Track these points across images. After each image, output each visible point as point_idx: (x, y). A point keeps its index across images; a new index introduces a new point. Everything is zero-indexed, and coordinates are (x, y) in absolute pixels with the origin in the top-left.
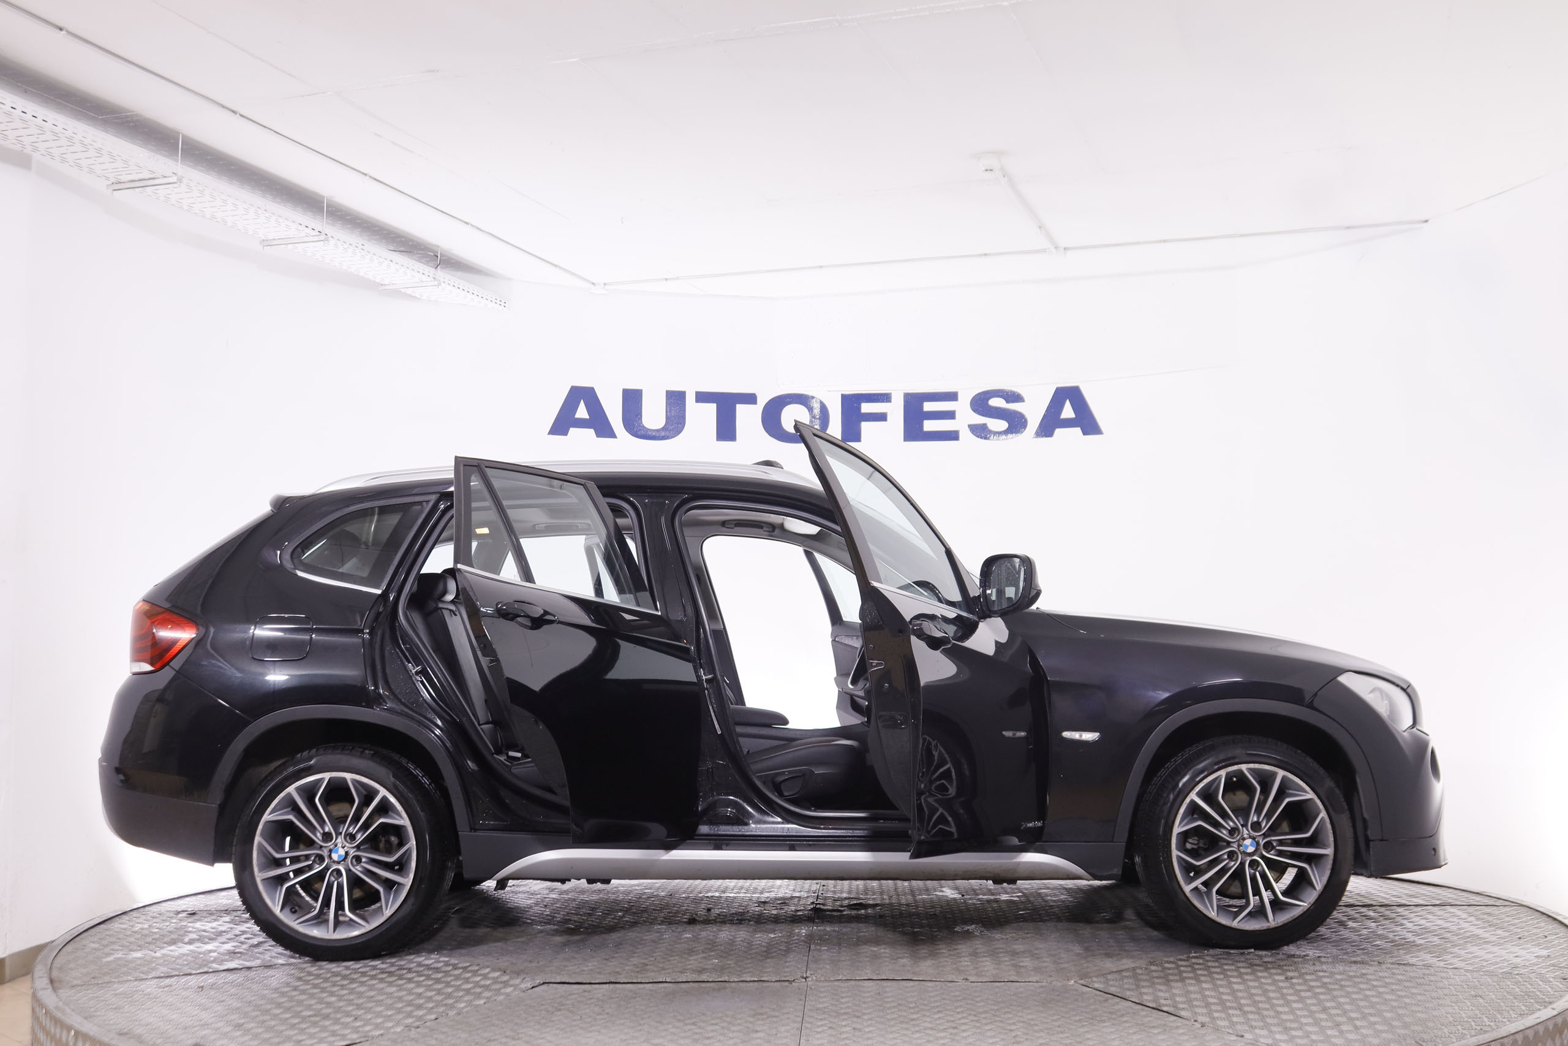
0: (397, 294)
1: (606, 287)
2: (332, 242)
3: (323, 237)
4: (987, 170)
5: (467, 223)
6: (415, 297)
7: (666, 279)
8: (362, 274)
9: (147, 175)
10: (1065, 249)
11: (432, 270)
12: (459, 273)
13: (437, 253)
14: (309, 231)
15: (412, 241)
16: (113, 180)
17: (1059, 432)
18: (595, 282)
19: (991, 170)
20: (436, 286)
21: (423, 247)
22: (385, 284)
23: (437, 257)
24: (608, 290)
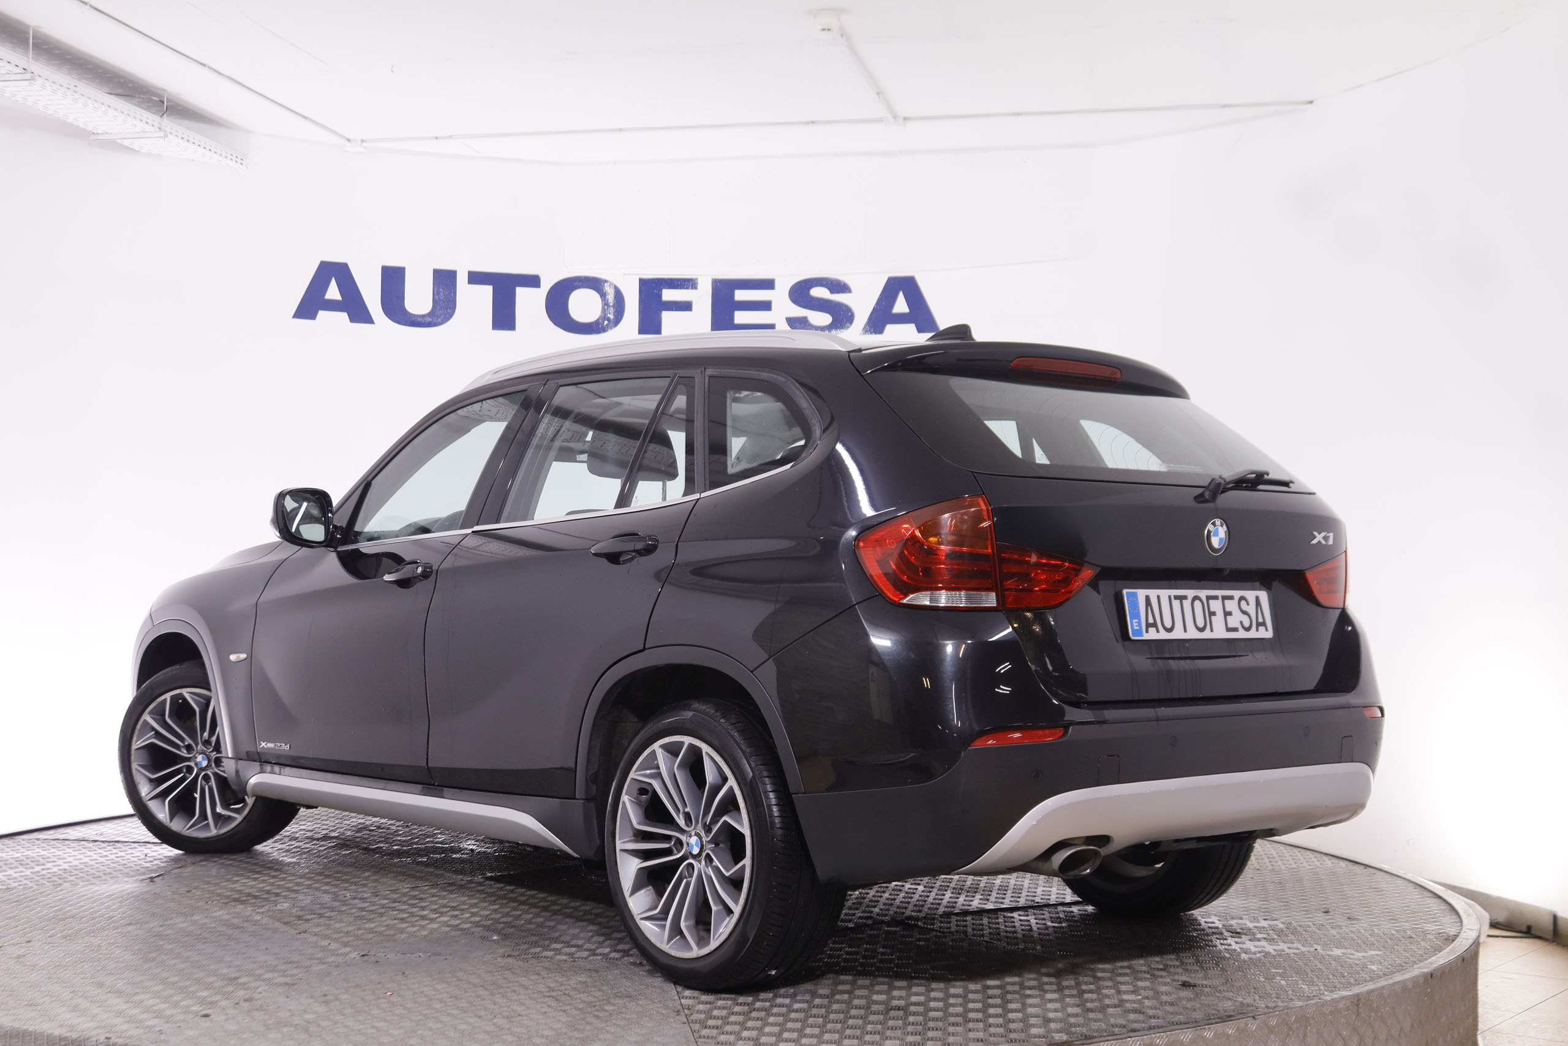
0: (112, 145)
1: (365, 144)
2: (39, 81)
3: (28, 76)
4: (824, 30)
5: (204, 65)
6: (133, 150)
7: (437, 138)
8: (70, 120)
10: (904, 119)
11: (157, 118)
12: (186, 122)
13: (163, 97)
14: (11, 68)
15: (131, 81)
17: (889, 328)
18: (349, 137)
19: (828, 30)
20: (161, 137)
21: (145, 90)
22: (98, 134)
23: (163, 103)
24: (365, 148)
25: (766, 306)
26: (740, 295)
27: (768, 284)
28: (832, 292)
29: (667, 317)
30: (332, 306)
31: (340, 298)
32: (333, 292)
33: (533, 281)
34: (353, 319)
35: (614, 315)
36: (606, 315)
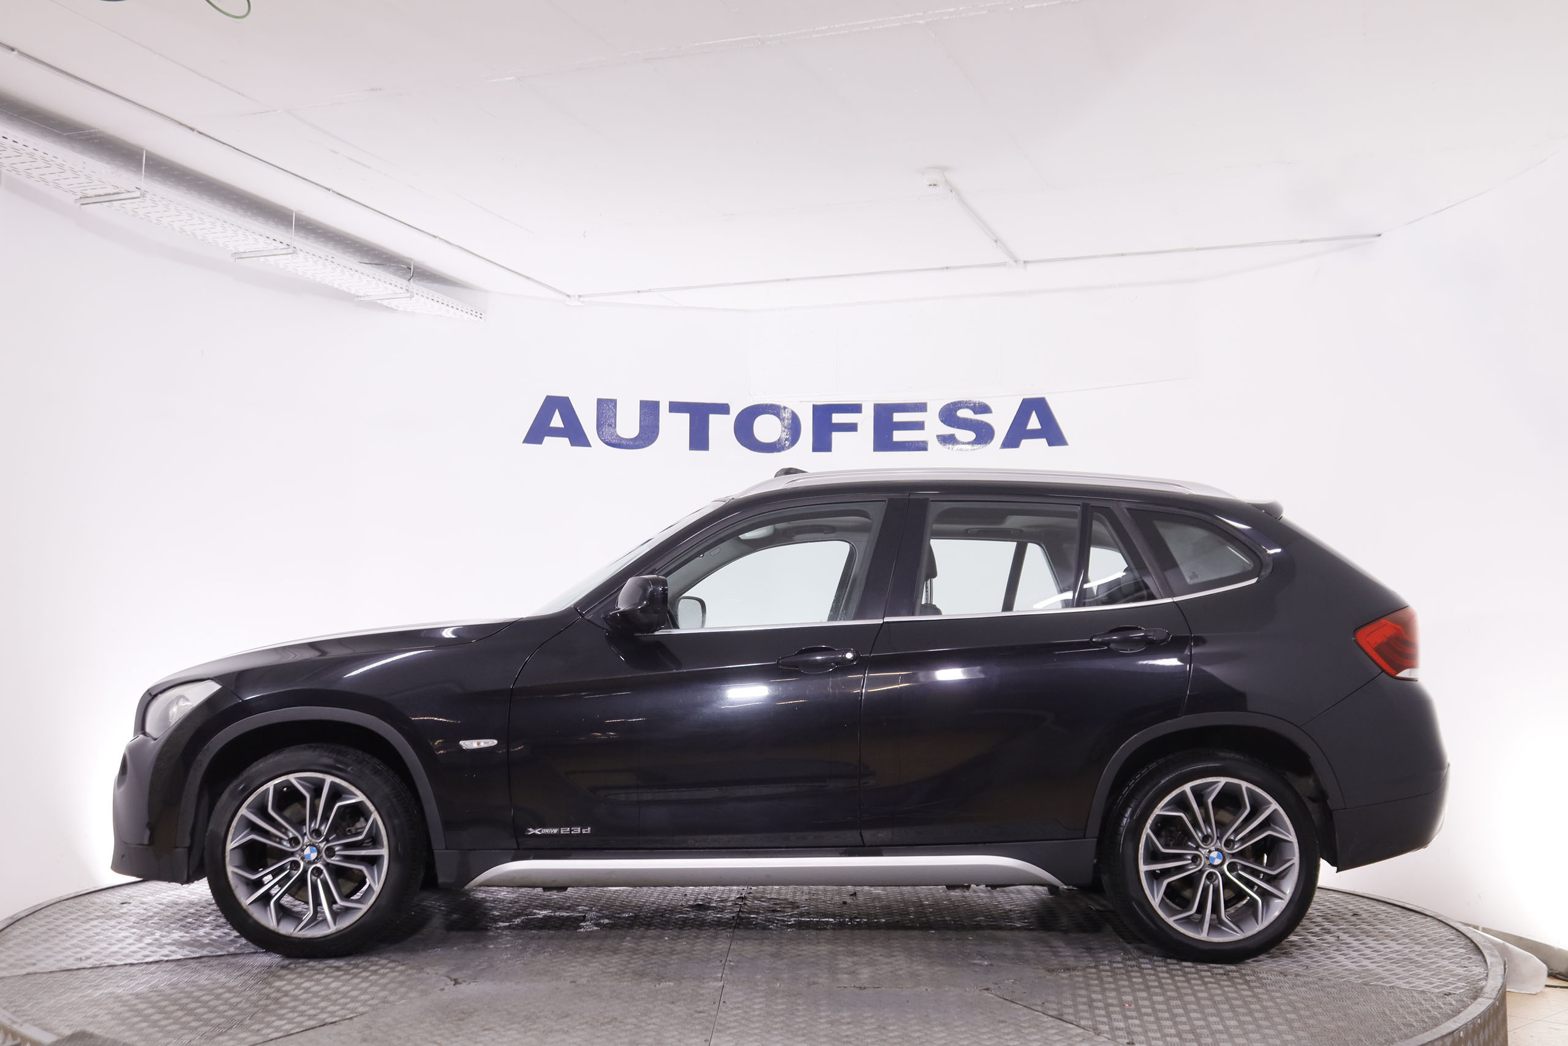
0: (373, 305)
1: (581, 299)
2: (301, 254)
3: (290, 251)
4: (930, 185)
5: (436, 237)
6: (392, 309)
7: (639, 292)
8: (336, 286)
9: (111, 190)
10: (1024, 262)
11: (405, 282)
12: (436, 285)
13: (411, 265)
14: (277, 244)
15: (386, 254)
16: (81, 195)
18: (568, 294)
19: (934, 185)
20: (408, 297)
21: (396, 260)
22: (360, 296)
23: (410, 269)
24: (582, 302)
25: (919, 426)
26: (898, 417)
27: (921, 407)
28: (975, 413)
29: (836, 436)
30: (556, 433)
31: (563, 426)
32: (557, 421)
33: (723, 409)
34: (574, 443)
35: (792, 436)
36: (784, 436)
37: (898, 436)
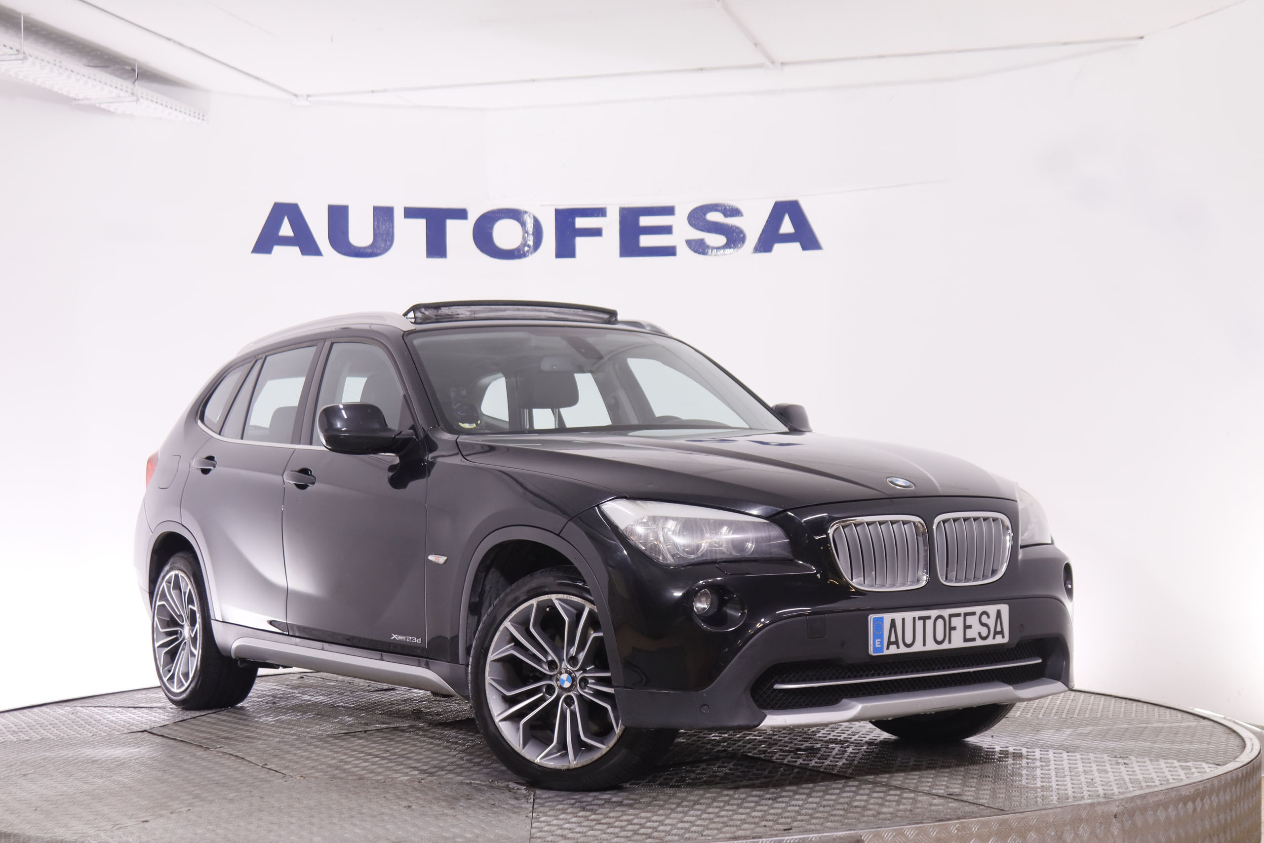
0: (91, 108)
1: (310, 99)
2: (30, 60)
3: (21, 56)
5: (169, 39)
6: (110, 112)
7: (373, 92)
8: (56, 89)
11: (130, 85)
12: (154, 85)
13: (135, 66)
14: (6, 49)
15: (108, 54)
17: (777, 247)
18: (297, 93)
20: (134, 101)
21: (120, 61)
22: (79, 100)
23: (135, 71)
24: (310, 101)
25: (667, 230)
26: (645, 221)
27: (669, 211)
28: (726, 216)
29: (580, 242)
30: (286, 241)
31: (292, 234)
32: (286, 230)
33: (461, 214)
34: (304, 252)
35: (534, 242)
36: (526, 242)
37: (646, 241)
